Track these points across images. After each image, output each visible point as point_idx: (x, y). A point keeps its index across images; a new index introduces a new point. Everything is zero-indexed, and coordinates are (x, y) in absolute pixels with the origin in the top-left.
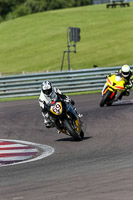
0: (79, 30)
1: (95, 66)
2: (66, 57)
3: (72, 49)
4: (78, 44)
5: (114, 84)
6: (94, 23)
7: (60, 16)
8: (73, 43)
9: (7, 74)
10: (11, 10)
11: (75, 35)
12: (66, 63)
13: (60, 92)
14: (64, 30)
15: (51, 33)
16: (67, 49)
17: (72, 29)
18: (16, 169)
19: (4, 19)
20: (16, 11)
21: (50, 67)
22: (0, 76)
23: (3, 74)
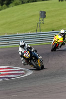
0: (45, 12)
1: (53, 30)
2: (38, 26)
3: (42, 22)
4: (44, 19)
5: (58, 40)
7: (36, 5)
8: (42, 19)
9: (9, 34)
10: (11, 3)
11: (43, 15)
12: (38, 29)
13: (29, 46)
14: (38, 13)
15: (31, 14)
16: (39, 22)
17: (42, 12)
18: (13, 81)
19: (8, 7)
20: (14, 3)
21: (31, 31)
22: (6, 35)
23: (7, 34)
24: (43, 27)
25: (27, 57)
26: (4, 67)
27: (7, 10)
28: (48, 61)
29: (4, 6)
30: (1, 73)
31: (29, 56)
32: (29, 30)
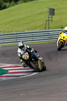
0: (54, 10)
2: (47, 23)
3: (50, 19)
4: (53, 17)
6: (61, 6)
8: (51, 16)
9: (17, 31)
11: (52, 12)
12: (47, 26)
13: (28, 47)
14: (47, 10)
15: (40, 11)
16: (48, 19)
17: (50, 9)
19: (17, 4)
21: (39, 28)
22: (14, 33)
23: (15, 31)
24: (52, 25)
25: (26, 59)
26: (12, 65)
27: (16, 7)
28: (57, 59)
29: (12, 3)
30: (9, 71)
31: (28, 57)
32: (38, 27)
